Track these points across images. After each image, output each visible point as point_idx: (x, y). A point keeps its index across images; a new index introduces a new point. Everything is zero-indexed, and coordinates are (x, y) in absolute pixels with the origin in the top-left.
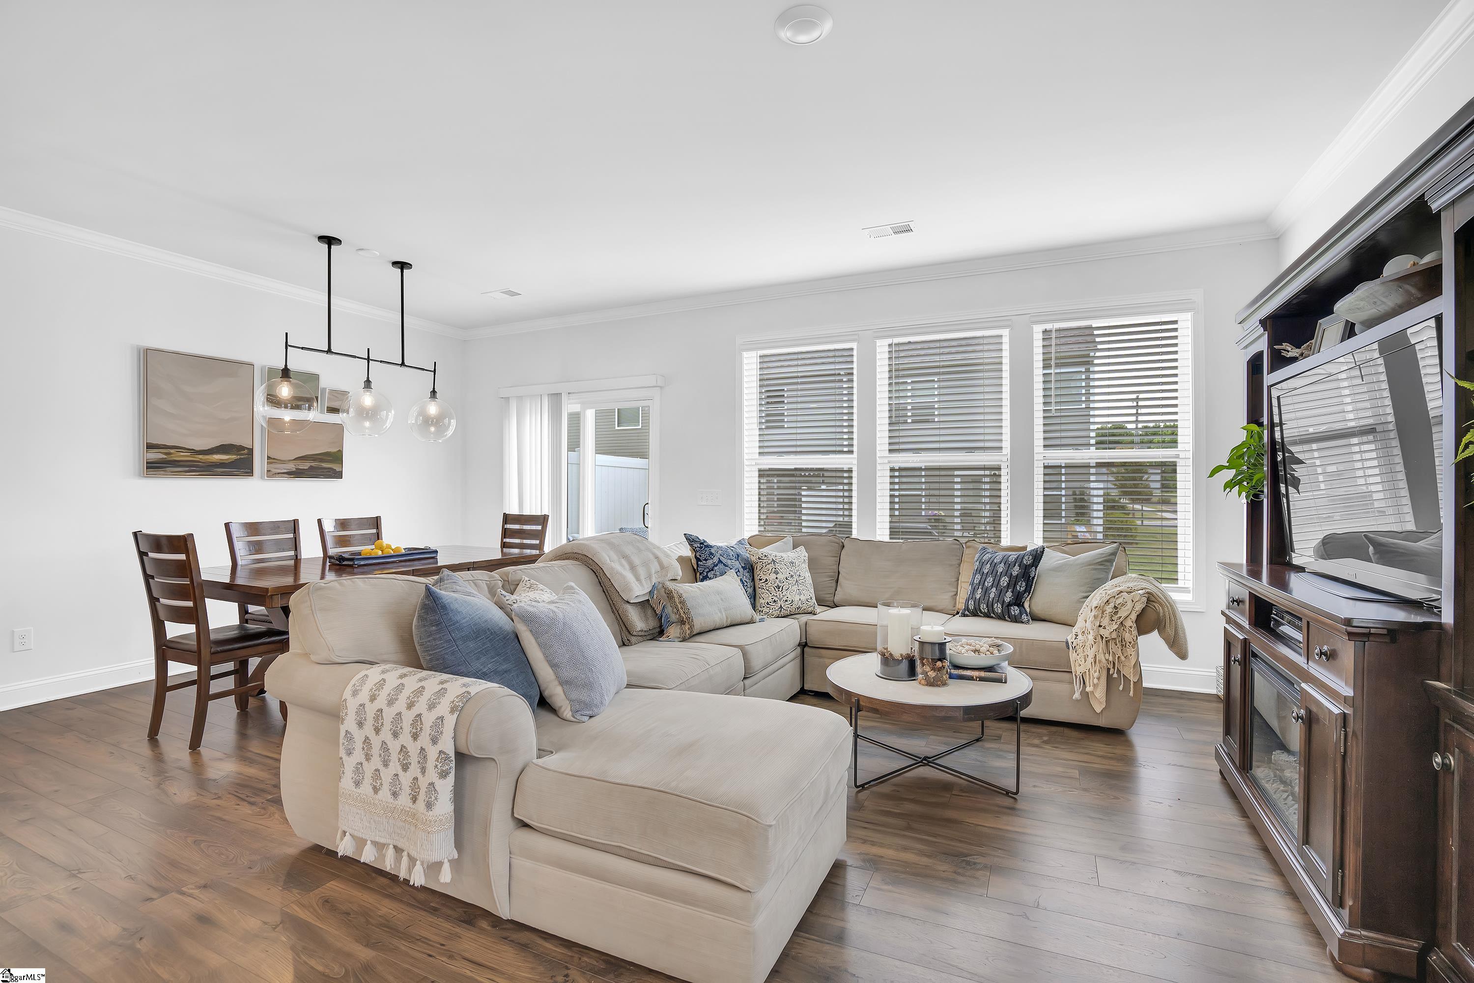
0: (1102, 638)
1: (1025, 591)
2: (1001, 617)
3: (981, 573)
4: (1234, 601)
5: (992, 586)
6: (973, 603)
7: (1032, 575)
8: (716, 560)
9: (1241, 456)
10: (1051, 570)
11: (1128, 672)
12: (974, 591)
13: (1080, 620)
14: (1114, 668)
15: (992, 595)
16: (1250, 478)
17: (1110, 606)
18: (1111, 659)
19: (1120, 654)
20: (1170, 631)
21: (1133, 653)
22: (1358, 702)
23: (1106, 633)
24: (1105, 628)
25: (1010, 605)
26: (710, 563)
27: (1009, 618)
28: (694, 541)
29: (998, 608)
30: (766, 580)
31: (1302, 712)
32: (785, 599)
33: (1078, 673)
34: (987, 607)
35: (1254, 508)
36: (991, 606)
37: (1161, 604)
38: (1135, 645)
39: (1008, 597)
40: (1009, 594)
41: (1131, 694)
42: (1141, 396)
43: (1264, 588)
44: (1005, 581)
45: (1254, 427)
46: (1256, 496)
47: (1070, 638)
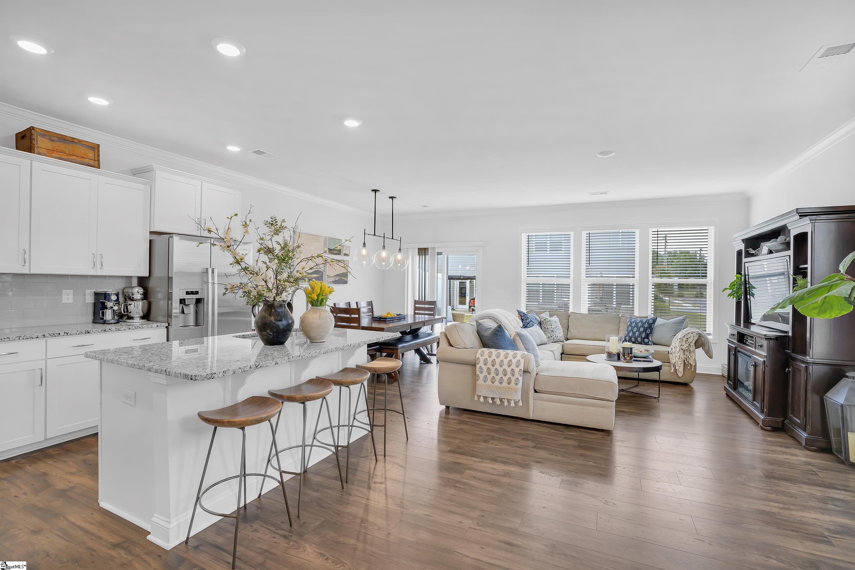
0: (682, 349)
1: (650, 333)
2: (640, 343)
3: (631, 326)
4: (731, 335)
5: (637, 331)
6: (628, 338)
7: (653, 327)
8: (530, 320)
9: (734, 285)
10: (659, 325)
11: (692, 362)
12: (628, 333)
13: (673, 343)
14: (686, 360)
15: (637, 335)
16: (737, 293)
17: (685, 338)
18: (685, 357)
19: (689, 355)
20: (707, 347)
21: (694, 355)
22: (768, 357)
23: (684, 348)
24: (683, 346)
25: (644, 338)
26: (528, 321)
27: (644, 343)
28: (521, 312)
29: (639, 339)
30: (548, 328)
31: (753, 363)
32: (555, 335)
33: (673, 362)
34: (635, 339)
35: (738, 304)
36: (636, 339)
37: (704, 338)
38: (694, 352)
39: (644, 335)
40: (644, 334)
41: (693, 370)
42: (668, 235)
43: (742, 329)
44: (642, 329)
45: (739, 275)
46: (739, 299)
47: (670, 350)
